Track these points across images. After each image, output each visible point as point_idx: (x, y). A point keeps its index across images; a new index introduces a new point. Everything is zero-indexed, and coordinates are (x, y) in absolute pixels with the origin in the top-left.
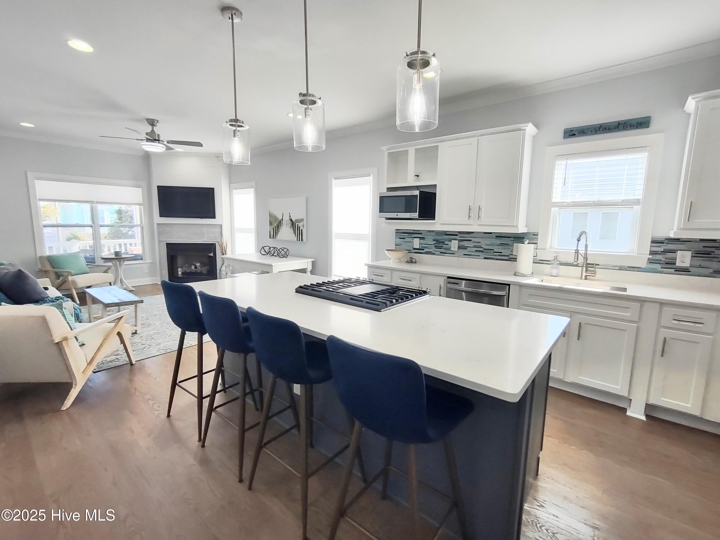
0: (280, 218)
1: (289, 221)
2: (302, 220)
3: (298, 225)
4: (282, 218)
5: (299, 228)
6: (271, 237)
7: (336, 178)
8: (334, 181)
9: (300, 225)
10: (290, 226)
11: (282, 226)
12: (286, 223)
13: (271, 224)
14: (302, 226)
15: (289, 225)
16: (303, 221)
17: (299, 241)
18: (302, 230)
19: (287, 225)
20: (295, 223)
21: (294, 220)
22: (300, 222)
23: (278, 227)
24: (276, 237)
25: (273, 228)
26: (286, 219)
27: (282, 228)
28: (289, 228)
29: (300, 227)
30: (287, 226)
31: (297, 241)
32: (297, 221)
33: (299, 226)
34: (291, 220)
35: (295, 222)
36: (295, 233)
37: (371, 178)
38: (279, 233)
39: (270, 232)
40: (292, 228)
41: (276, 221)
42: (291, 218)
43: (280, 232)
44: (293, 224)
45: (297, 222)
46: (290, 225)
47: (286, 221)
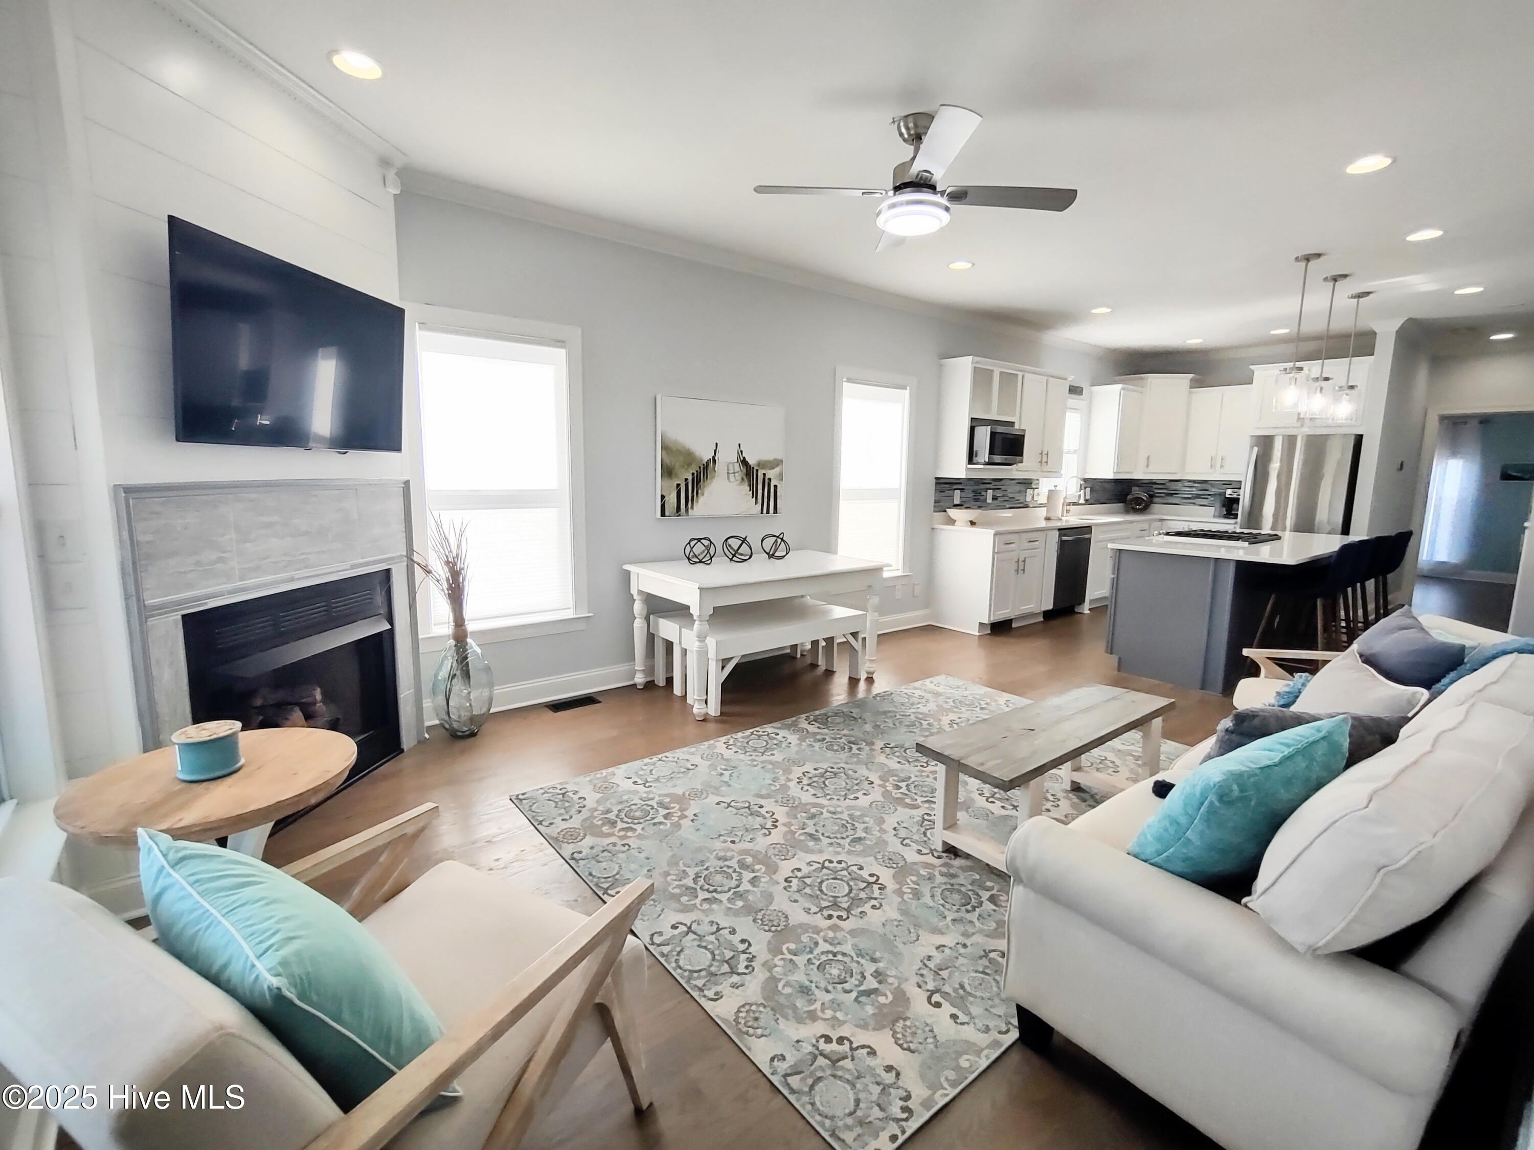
0: (707, 456)
1: (737, 465)
2: (777, 463)
3: (764, 475)
4: (714, 458)
5: (767, 482)
6: (667, 514)
7: (849, 380)
8: (846, 386)
9: (771, 474)
10: (740, 478)
11: (713, 477)
12: (728, 470)
13: (668, 472)
14: (775, 478)
15: (736, 474)
16: (780, 466)
17: (768, 512)
18: (776, 486)
19: (731, 476)
20: (757, 471)
21: (752, 461)
22: (773, 468)
23: (699, 481)
24: (690, 511)
25: (678, 485)
26: (727, 457)
27: (712, 484)
28: (738, 482)
29: (770, 479)
30: (728, 478)
31: (762, 513)
32: (762, 464)
33: (767, 477)
34: (744, 462)
35: (756, 468)
36: (755, 495)
37: (906, 393)
38: (702, 499)
39: (663, 497)
40: (747, 484)
41: (689, 465)
42: (744, 458)
43: (703, 495)
44: (749, 472)
45: (763, 468)
46: (739, 476)
47: (728, 467)
